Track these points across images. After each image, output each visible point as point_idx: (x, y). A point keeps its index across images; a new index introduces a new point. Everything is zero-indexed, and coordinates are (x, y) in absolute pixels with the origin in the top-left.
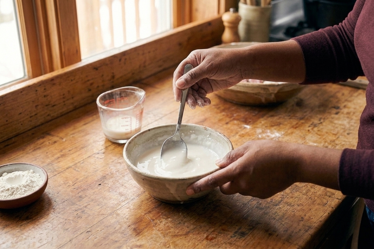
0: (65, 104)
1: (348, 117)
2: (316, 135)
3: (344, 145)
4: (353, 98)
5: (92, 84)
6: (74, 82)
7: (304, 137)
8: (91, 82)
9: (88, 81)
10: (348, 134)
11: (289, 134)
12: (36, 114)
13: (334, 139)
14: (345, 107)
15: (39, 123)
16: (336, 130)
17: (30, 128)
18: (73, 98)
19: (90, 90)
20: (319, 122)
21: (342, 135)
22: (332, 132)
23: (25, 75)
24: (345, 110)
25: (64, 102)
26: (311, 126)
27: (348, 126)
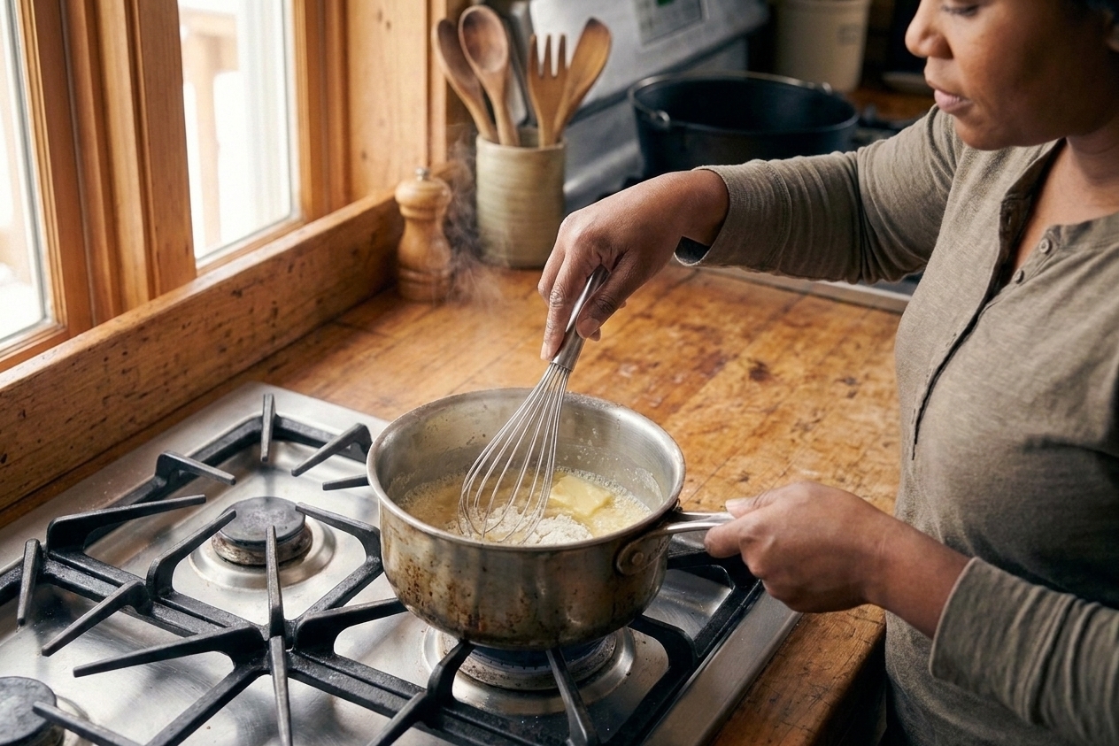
0: (168, 390)
1: (879, 405)
2: (812, 451)
3: (880, 471)
4: (882, 355)
5: (228, 334)
6: (188, 330)
7: (787, 458)
8: (226, 327)
9: (220, 325)
10: (886, 445)
11: (749, 452)
12: (104, 420)
13: (856, 459)
14: (867, 377)
15: (109, 442)
16: (857, 436)
17: (91, 455)
18: (185, 372)
19: (223, 350)
20: (814, 419)
21: (871, 447)
22: (848, 442)
23: (45, 316)
24: (870, 387)
25: (166, 384)
26: (797, 428)
27: (882, 426)
